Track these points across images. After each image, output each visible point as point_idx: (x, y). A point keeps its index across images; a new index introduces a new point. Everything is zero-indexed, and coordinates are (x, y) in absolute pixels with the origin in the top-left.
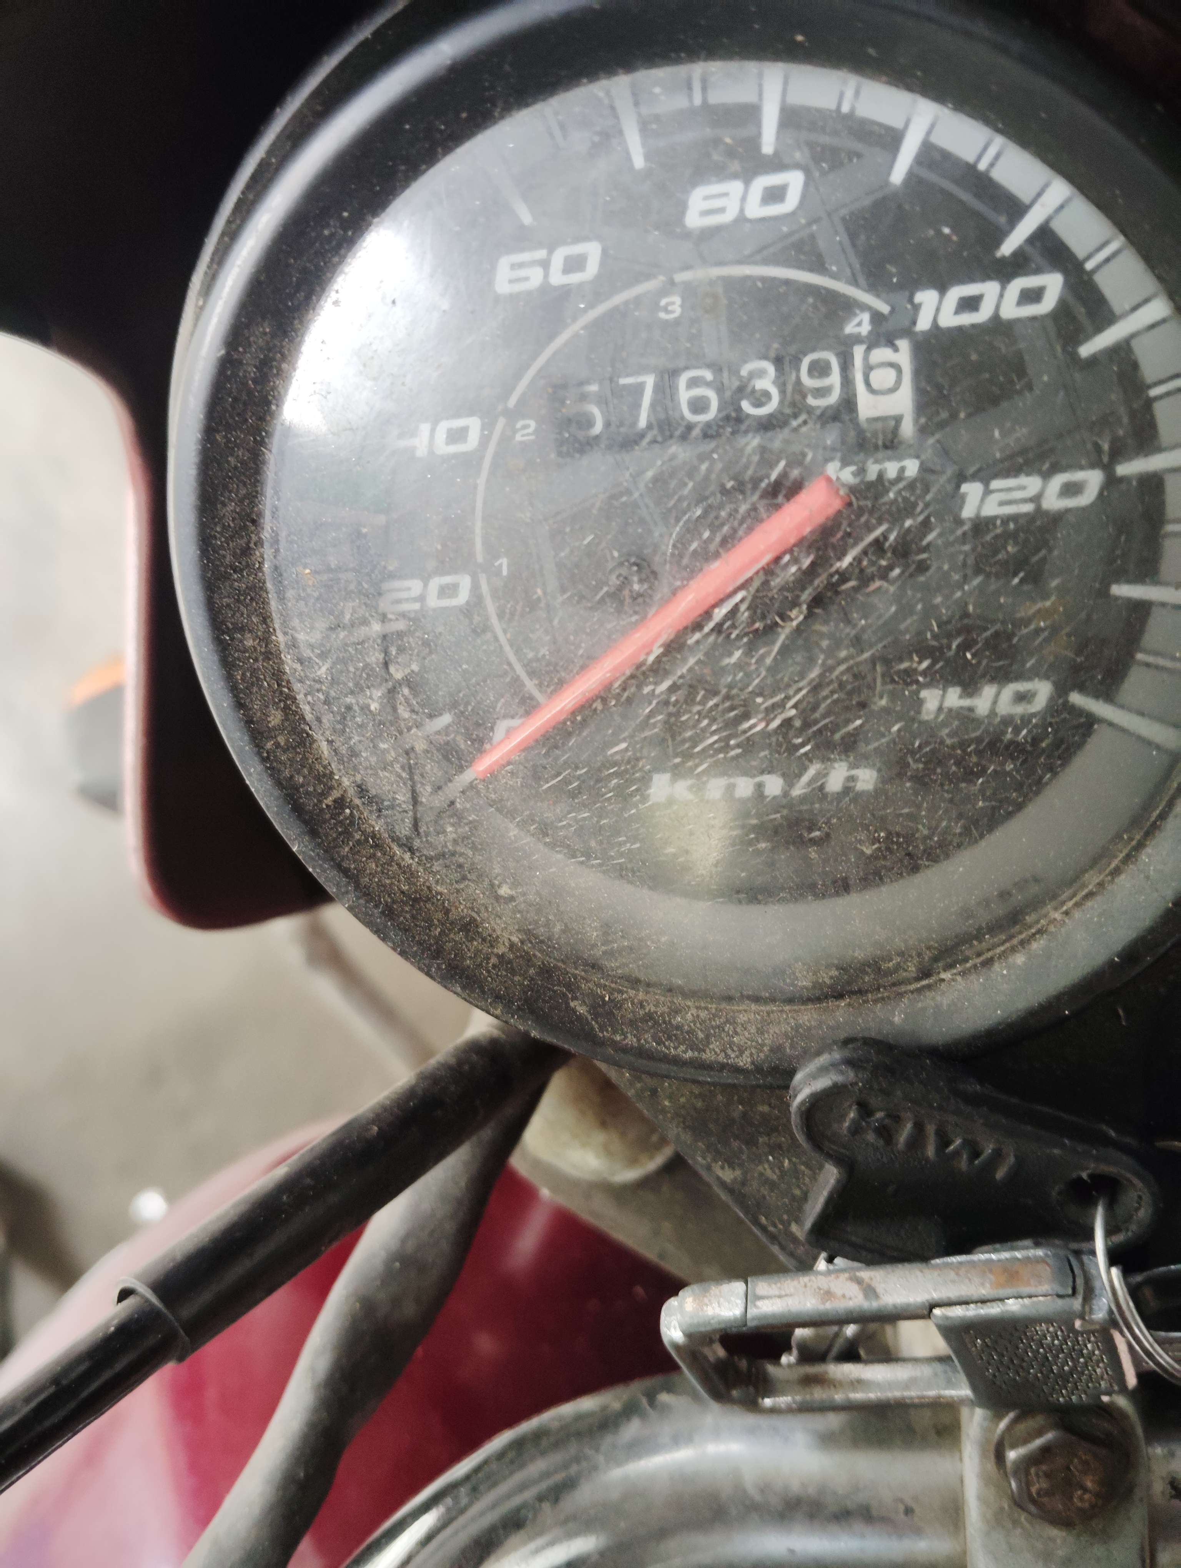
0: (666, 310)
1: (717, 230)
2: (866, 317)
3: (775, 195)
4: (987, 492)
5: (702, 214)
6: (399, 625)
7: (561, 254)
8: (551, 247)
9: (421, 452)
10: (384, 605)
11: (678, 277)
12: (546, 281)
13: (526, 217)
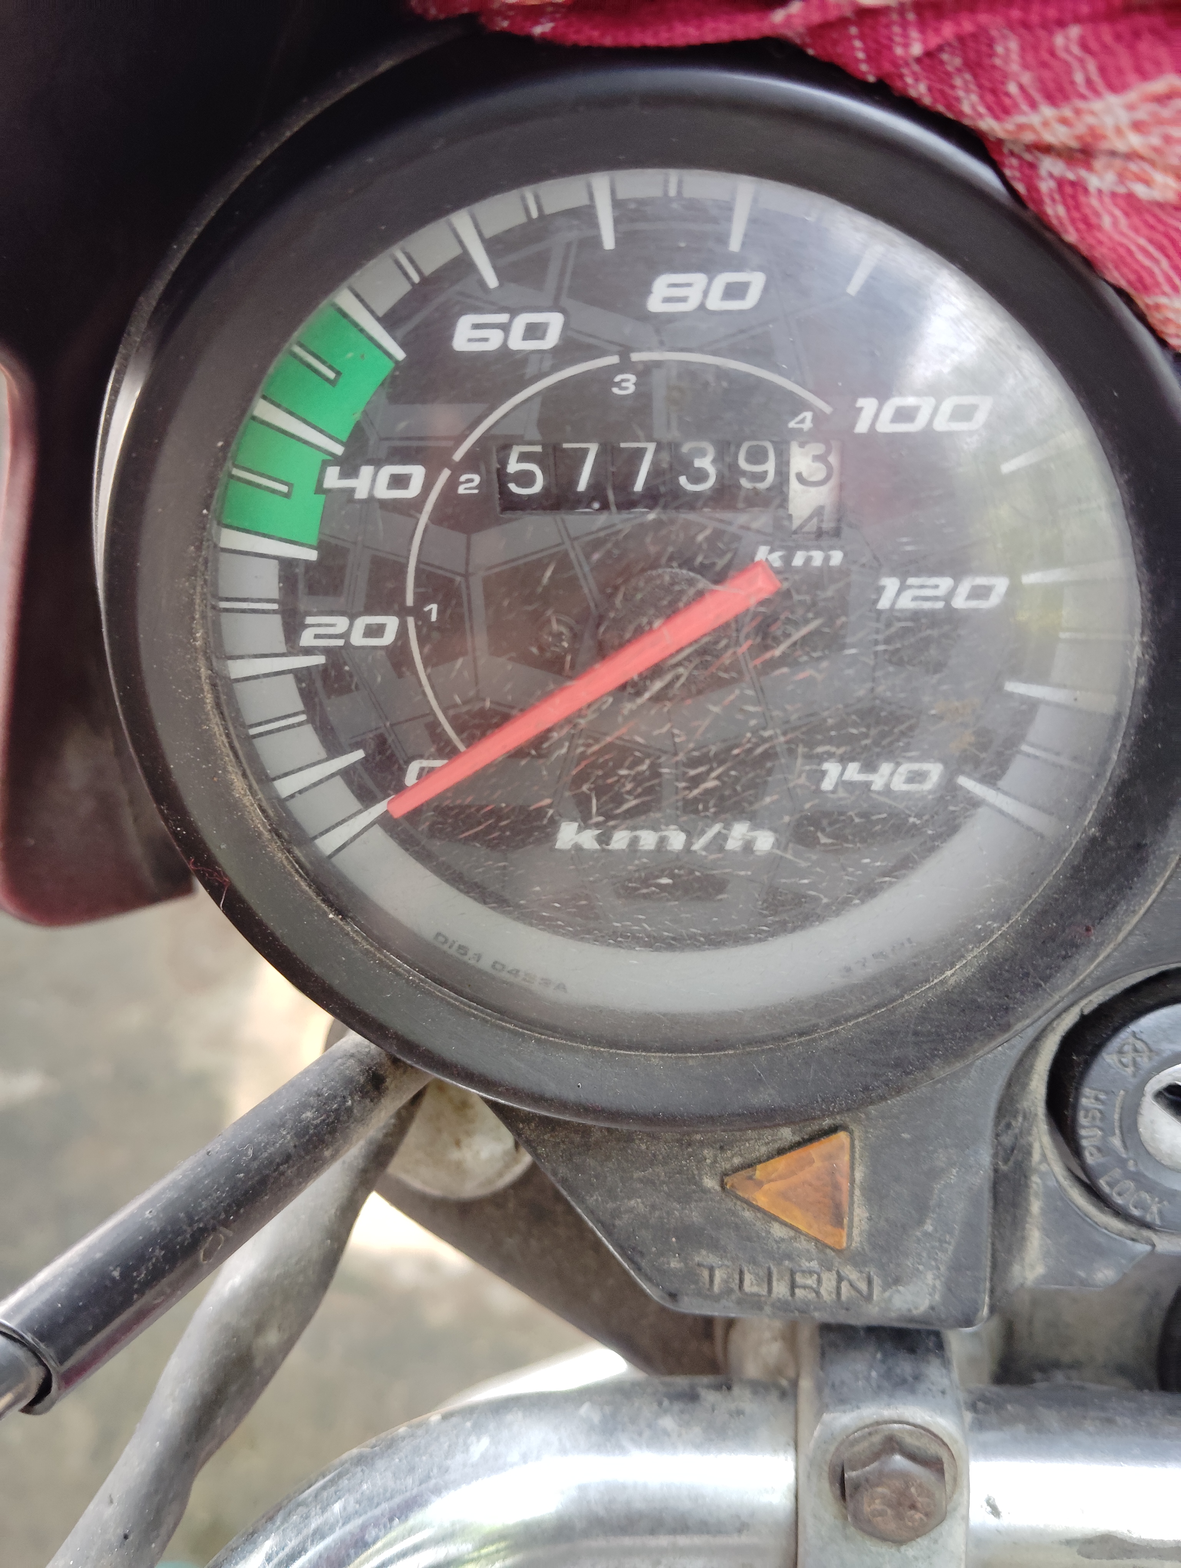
0: (619, 386)
1: (676, 316)
2: (808, 415)
3: (734, 291)
4: (903, 587)
5: (667, 300)
6: (319, 660)
7: (522, 320)
8: (514, 312)
9: (361, 494)
10: (307, 639)
11: (635, 357)
12: (505, 344)
13: (492, 280)
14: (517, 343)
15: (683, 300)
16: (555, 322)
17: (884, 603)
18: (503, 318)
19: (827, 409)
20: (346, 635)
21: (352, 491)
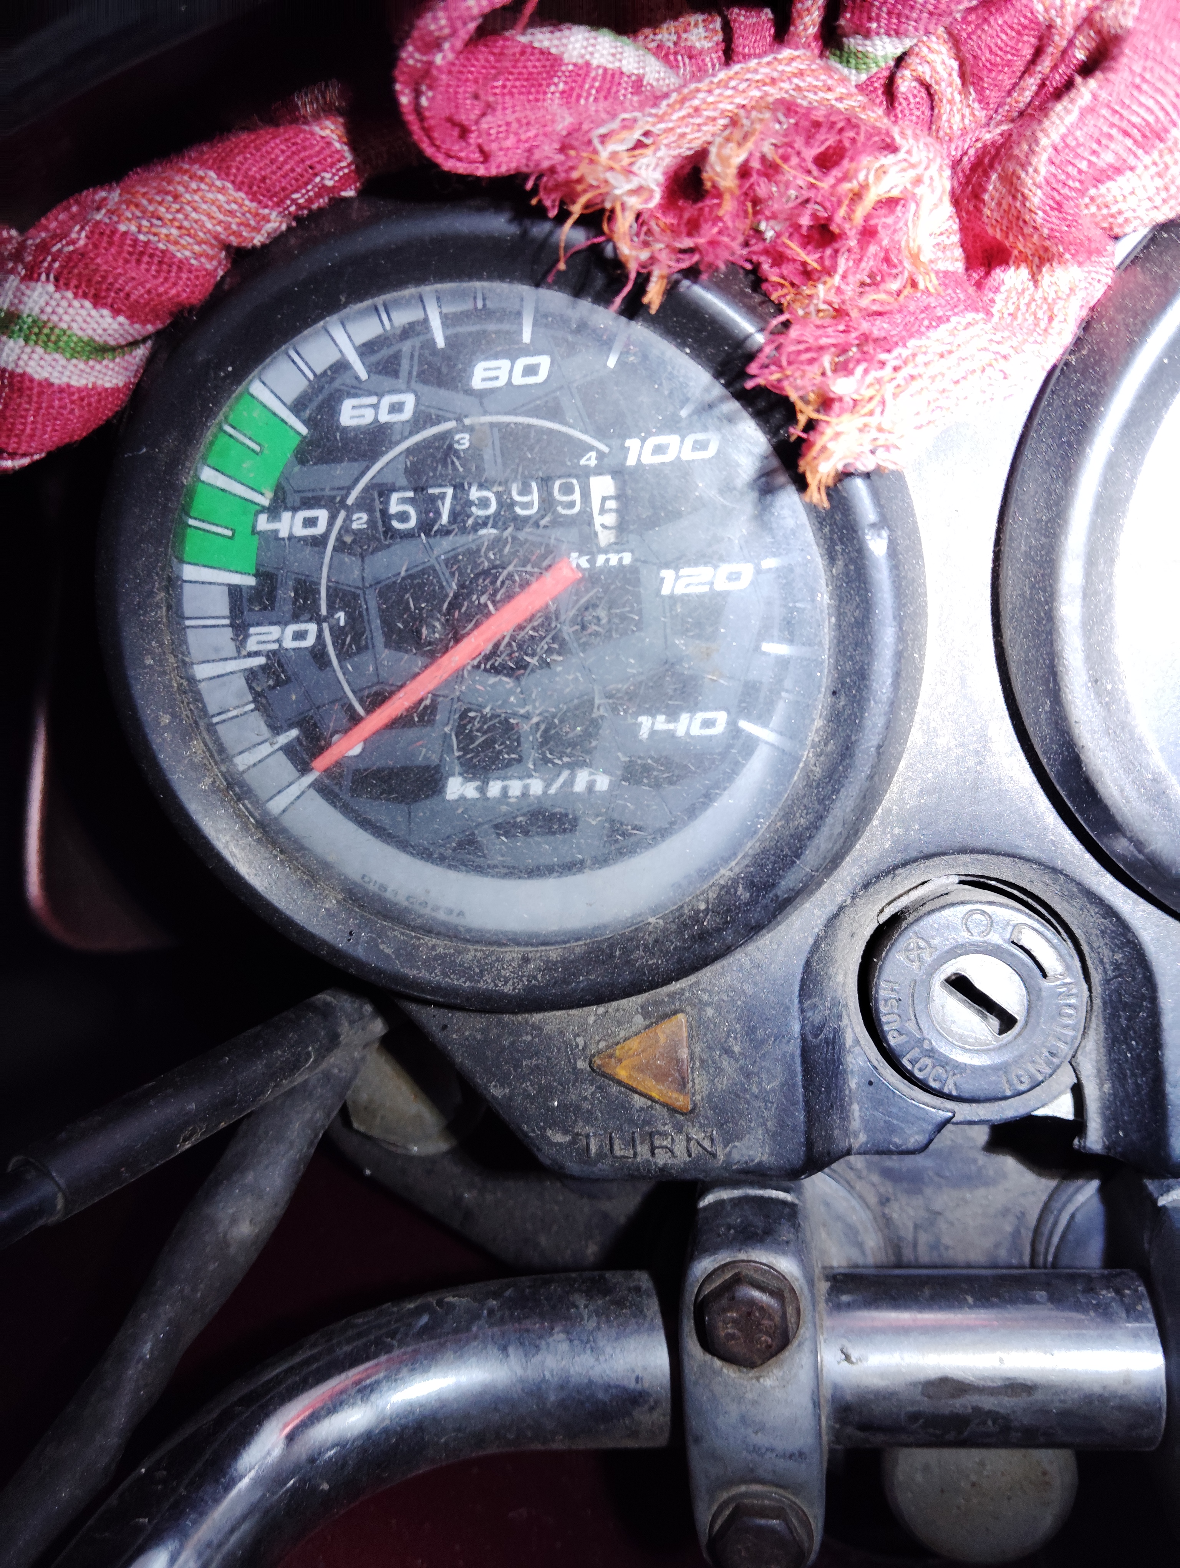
0: (458, 442)
1: (492, 391)
2: (593, 454)
3: (531, 370)
4: (677, 578)
5: (484, 380)
6: (262, 660)
7: (387, 400)
8: (380, 395)
9: (284, 534)
10: (252, 645)
11: (467, 421)
12: (376, 420)
13: (363, 374)
14: (384, 417)
15: (497, 378)
16: (409, 400)
17: (666, 591)
18: (373, 400)
19: (605, 449)
20: (278, 641)
21: (276, 532)
